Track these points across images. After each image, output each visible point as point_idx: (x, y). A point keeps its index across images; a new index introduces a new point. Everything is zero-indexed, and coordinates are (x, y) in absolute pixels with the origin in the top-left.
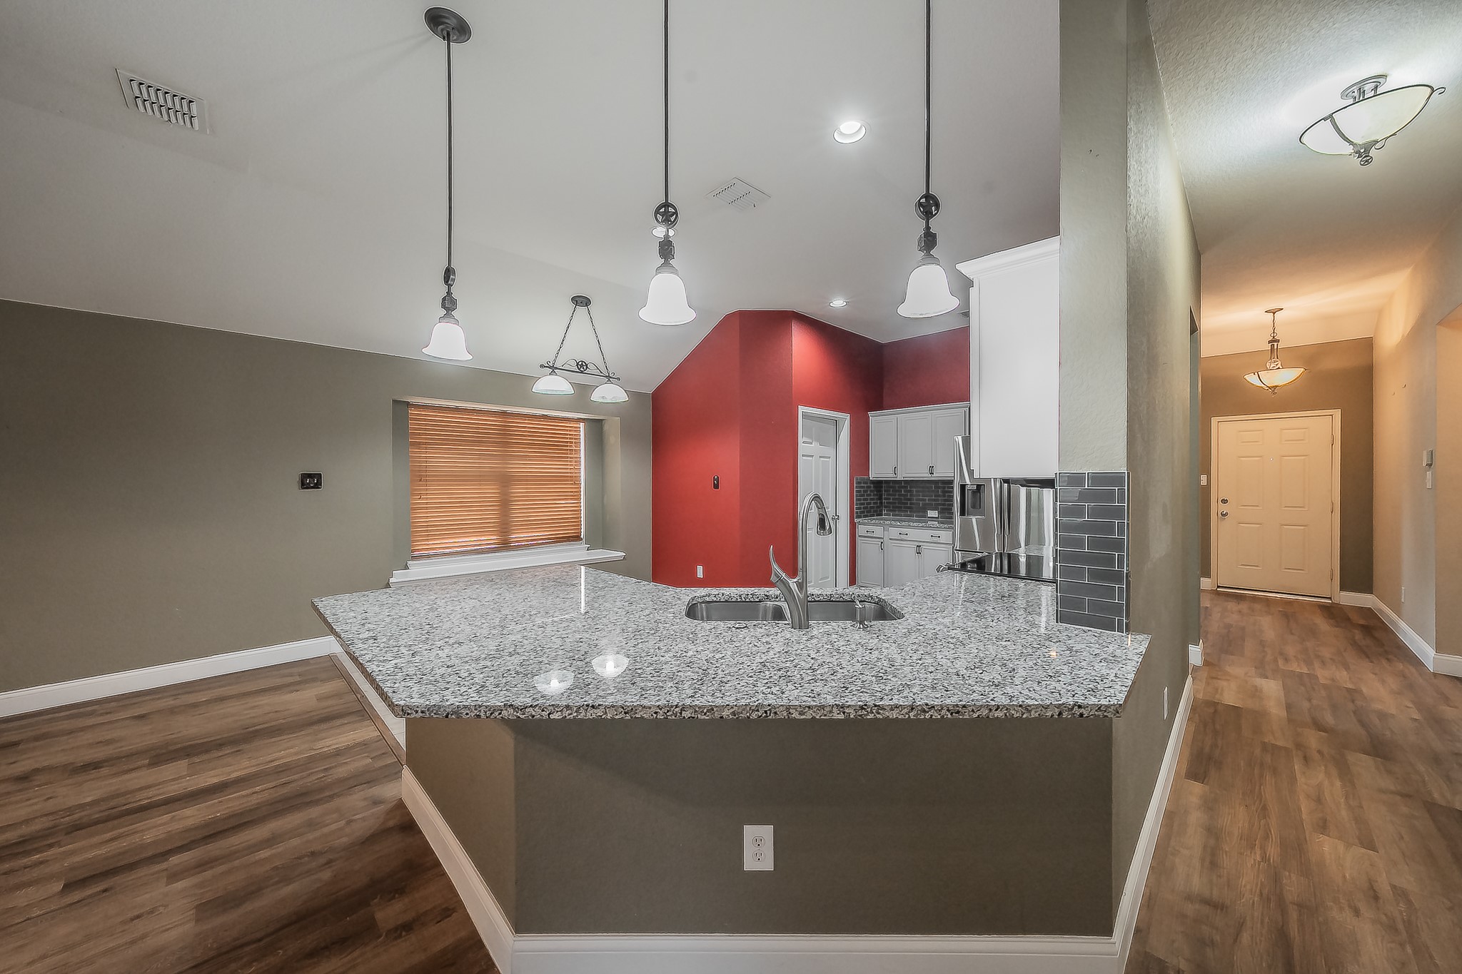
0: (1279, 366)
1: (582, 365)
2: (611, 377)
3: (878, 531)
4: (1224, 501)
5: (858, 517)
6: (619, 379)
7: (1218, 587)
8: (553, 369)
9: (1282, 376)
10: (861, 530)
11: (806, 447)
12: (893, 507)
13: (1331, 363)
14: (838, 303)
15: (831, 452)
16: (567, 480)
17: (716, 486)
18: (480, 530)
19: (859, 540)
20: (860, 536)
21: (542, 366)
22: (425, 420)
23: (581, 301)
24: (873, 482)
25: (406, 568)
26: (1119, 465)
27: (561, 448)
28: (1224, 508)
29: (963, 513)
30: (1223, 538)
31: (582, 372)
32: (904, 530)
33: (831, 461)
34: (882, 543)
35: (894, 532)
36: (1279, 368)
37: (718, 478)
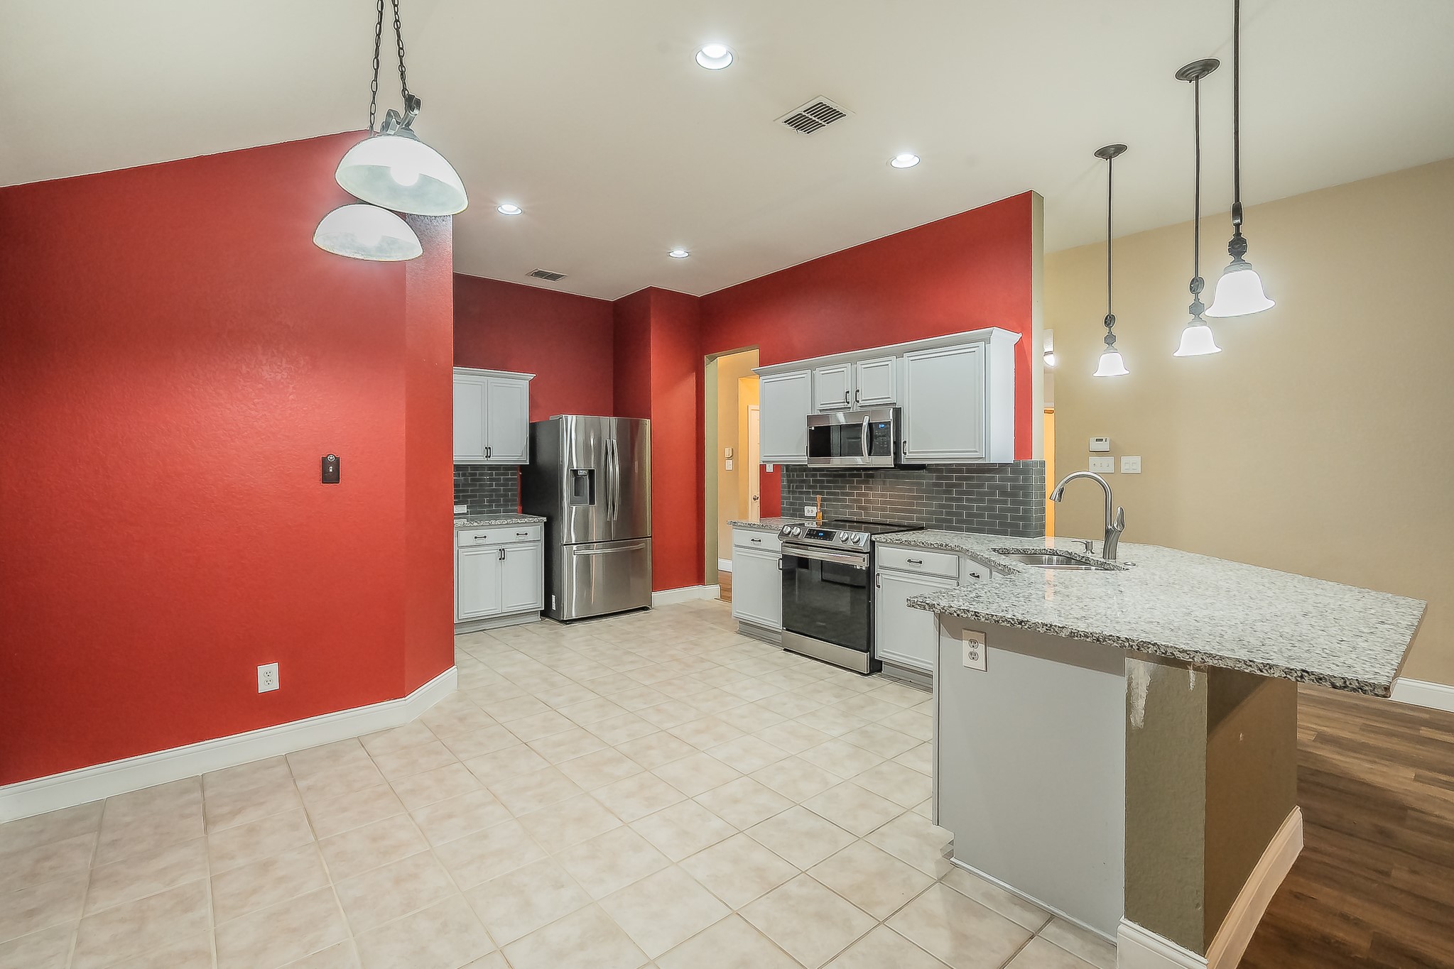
37: (337, 460)
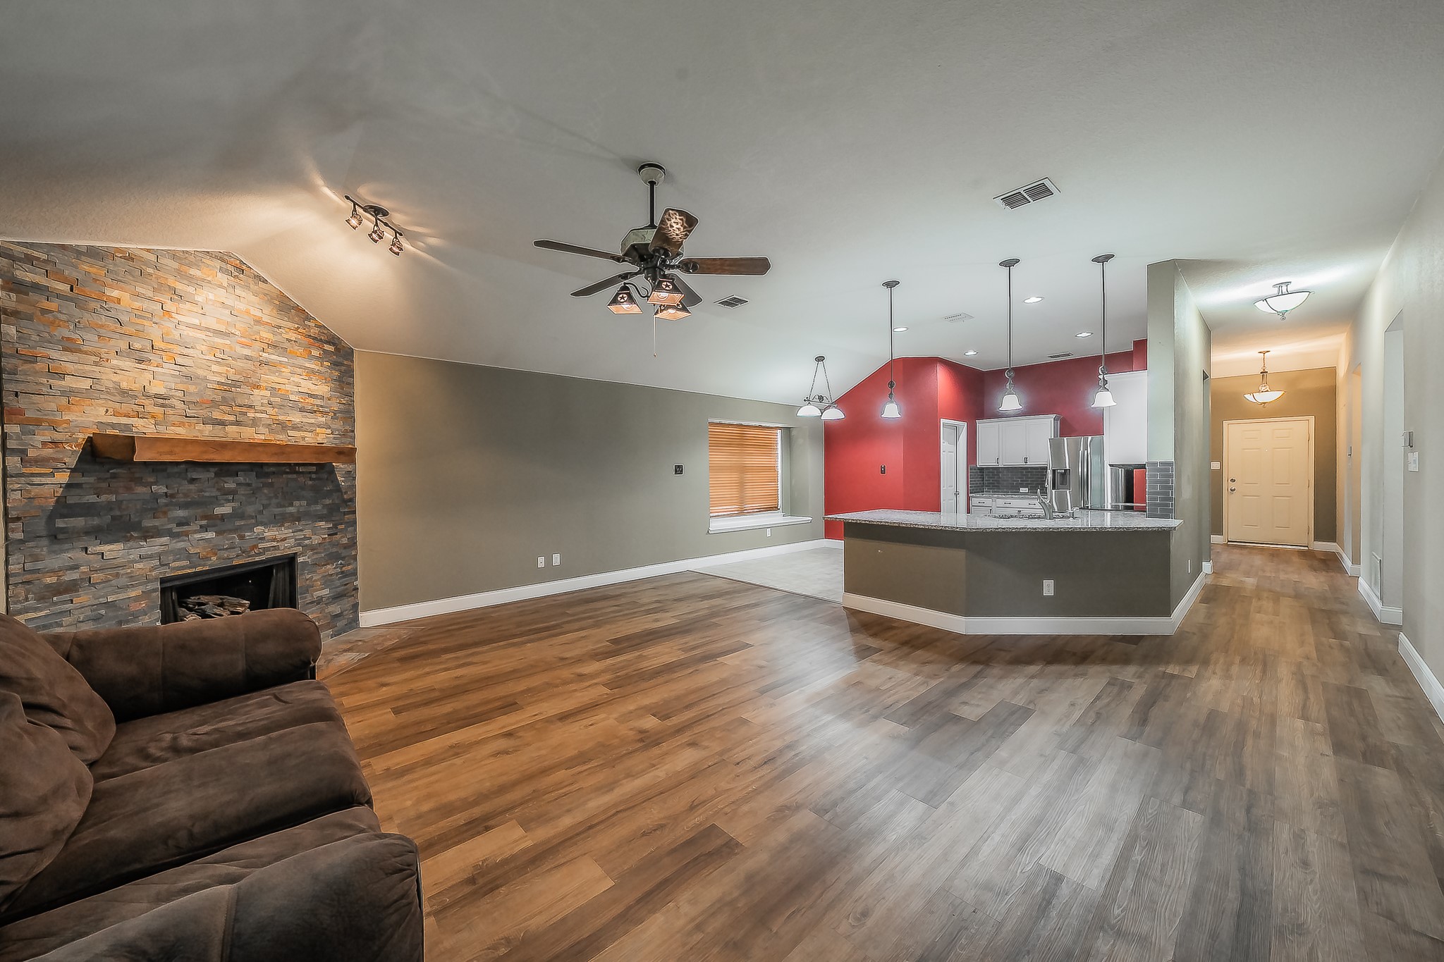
0: (1268, 389)
1: (821, 398)
3: (988, 502)
4: (1233, 481)
5: (972, 492)
7: (1229, 541)
8: (809, 401)
9: (1270, 396)
10: (975, 501)
11: (945, 447)
12: (993, 486)
13: (1309, 384)
14: (971, 353)
15: (953, 448)
16: (772, 469)
17: (883, 472)
18: (731, 500)
19: (971, 508)
20: (973, 505)
23: (820, 359)
24: (979, 469)
26: (1169, 457)
27: (768, 447)
28: (1232, 486)
29: (1054, 488)
30: (1231, 507)
31: (821, 402)
32: (1008, 501)
33: (954, 455)
34: (990, 509)
35: (1000, 502)
36: (1267, 391)
37: (884, 466)
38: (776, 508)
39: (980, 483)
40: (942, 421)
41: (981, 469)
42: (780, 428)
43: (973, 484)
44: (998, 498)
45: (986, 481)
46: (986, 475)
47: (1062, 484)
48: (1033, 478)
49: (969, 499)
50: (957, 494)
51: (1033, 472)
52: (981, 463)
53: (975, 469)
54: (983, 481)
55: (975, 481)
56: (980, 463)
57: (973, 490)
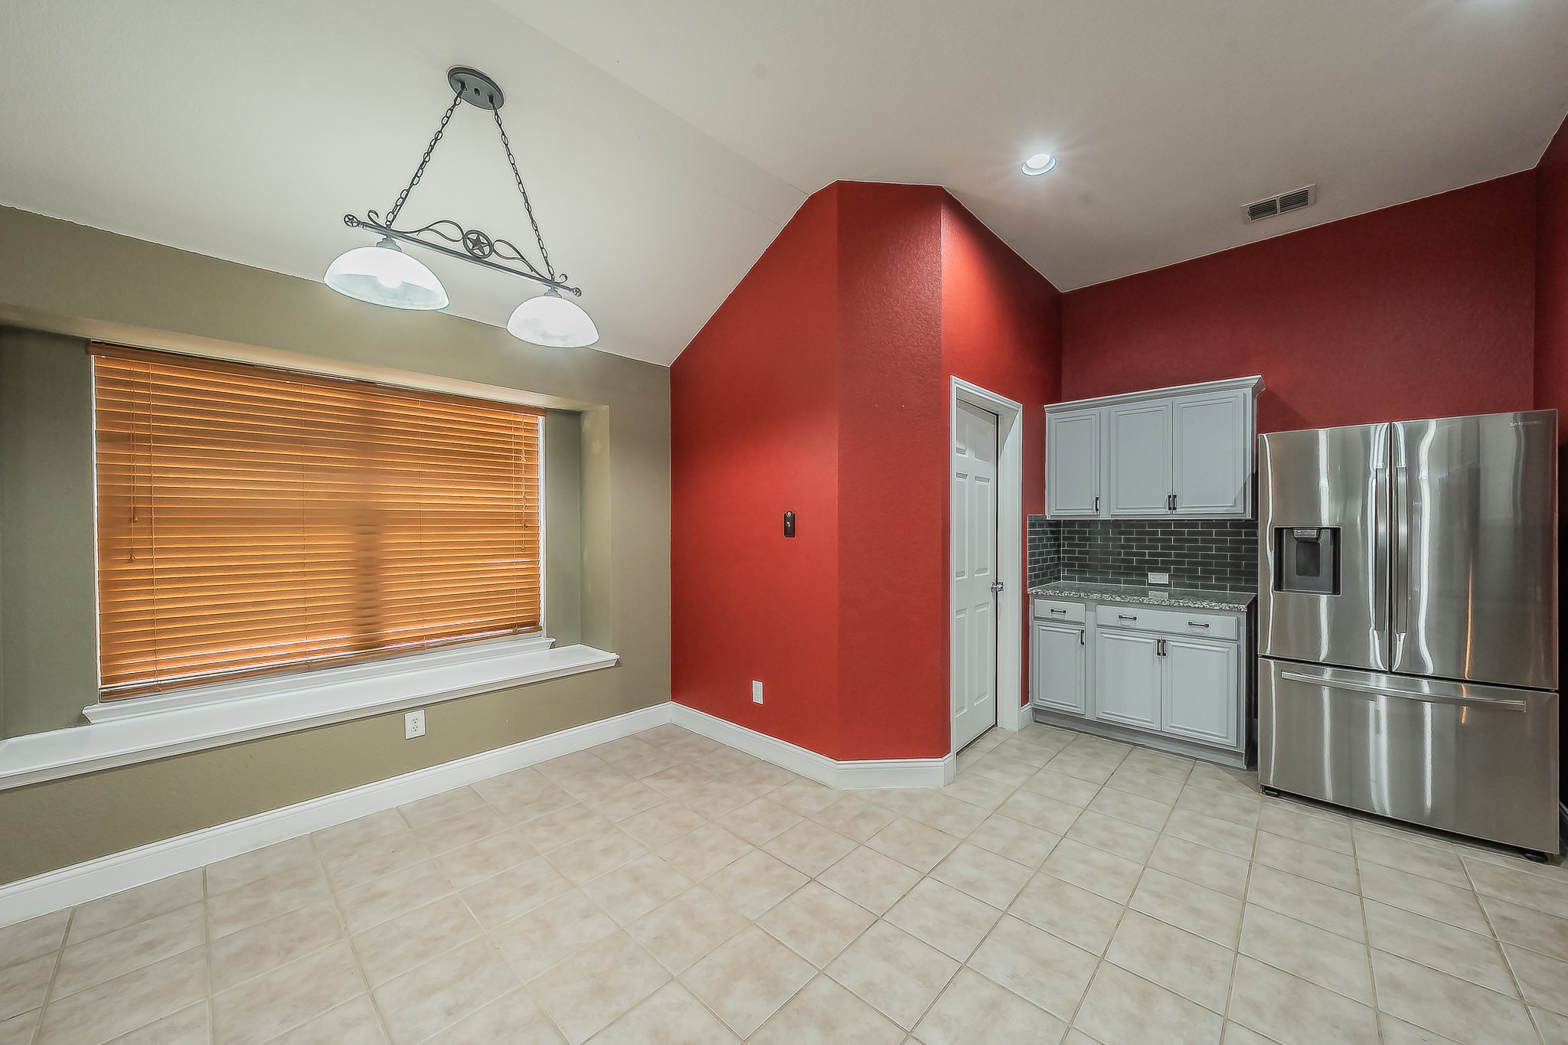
1: (476, 243)
2: (558, 284)
3: (1075, 610)
5: (1032, 585)
6: (578, 292)
8: (389, 233)
10: (1041, 607)
11: (963, 460)
12: (1080, 566)
15: (988, 469)
16: (512, 521)
17: (790, 532)
18: (307, 622)
19: (1034, 625)
20: (1037, 618)
21: (350, 220)
22: (147, 386)
24: (1048, 525)
25: (83, 720)
29: (1278, 586)
31: (477, 259)
32: (1129, 612)
33: (991, 485)
34: (1083, 631)
35: (1108, 614)
37: (793, 516)
38: (533, 625)
39: (1052, 559)
40: (957, 383)
41: (1056, 524)
42: (544, 411)
43: (1037, 562)
44: (1102, 602)
45: (1065, 552)
46: (1065, 539)
47: (1302, 571)
48: (1182, 548)
49: (1026, 600)
50: (997, 588)
51: (1183, 533)
52: (1054, 509)
53: (1041, 525)
54: (1058, 552)
55: (1041, 554)
56: (1051, 512)
57: (1036, 576)
